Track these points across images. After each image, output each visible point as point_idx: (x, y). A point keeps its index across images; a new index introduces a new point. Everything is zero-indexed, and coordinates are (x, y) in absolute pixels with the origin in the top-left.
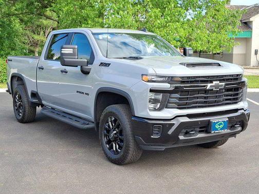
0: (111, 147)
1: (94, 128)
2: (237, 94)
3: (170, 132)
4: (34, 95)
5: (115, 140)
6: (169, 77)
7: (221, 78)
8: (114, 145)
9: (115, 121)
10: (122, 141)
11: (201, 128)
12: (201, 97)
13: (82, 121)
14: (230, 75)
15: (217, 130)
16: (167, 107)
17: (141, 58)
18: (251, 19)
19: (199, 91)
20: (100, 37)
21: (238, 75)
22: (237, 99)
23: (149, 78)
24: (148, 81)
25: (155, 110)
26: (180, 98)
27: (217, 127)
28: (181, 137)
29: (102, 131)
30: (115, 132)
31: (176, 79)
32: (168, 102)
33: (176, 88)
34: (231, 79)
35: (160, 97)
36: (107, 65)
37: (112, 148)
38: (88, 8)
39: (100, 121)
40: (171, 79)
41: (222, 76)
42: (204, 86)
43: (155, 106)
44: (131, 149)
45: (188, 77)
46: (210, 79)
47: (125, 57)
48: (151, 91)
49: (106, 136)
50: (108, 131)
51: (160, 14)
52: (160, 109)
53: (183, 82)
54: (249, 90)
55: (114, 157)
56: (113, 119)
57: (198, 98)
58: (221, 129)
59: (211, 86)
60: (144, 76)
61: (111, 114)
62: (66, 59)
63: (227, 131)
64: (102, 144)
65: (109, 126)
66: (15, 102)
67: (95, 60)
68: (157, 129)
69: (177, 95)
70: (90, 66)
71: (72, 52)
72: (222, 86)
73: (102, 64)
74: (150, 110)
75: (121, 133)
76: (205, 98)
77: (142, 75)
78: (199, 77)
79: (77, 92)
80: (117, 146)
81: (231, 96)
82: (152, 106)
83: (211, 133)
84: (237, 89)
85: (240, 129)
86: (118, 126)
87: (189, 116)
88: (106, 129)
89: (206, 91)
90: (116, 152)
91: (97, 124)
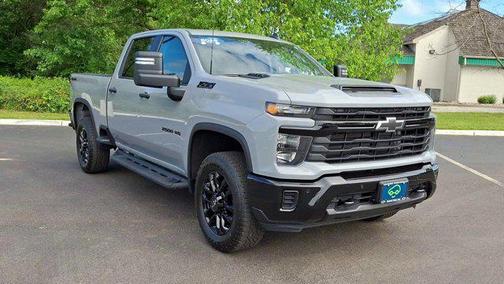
0: (213, 223)
1: (188, 189)
2: (422, 139)
3: (312, 203)
4: (105, 132)
5: (220, 210)
6: (313, 108)
7: (398, 112)
8: (218, 219)
9: (221, 179)
10: (230, 213)
11: (364, 195)
12: (365, 143)
13: (172, 176)
14: (412, 108)
15: (390, 198)
16: (307, 160)
17: (266, 76)
18: (414, 41)
19: (362, 134)
20: (203, 42)
21: (423, 108)
22: (421, 147)
23: (278, 108)
24: (277, 114)
25: (287, 163)
26: (331, 145)
27: (390, 193)
28: (331, 211)
29: (198, 194)
30: (220, 198)
31: (325, 112)
32: (310, 151)
33: (325, 126)
34: (414, 114)
35: (296, 141)
36: (210, 85)
37: (215, 224)
38: (202, 16)
39: (197, 178)
40: (316, 112)
41: (400, 109)
42: (372, 125)
43: (287, 157)
44: (245, 229)
45: (344, 109)
46: (381, 113)
47: (240, 74)
48: (282, 131)
49: (205, 203)
50: (210, 195)
51: (301, 25)
52: (295, 163)
53: (335, 117)
54: (438, 132)
55: (218, 239)
56: (217, 176)
57: (360, 144)
58: (397, 197)
59: (383, 125)
60: (270, 106)
61: (214, 167)
62: (142, 75)
63: (405, 199)
64: (199, 217)
65: (211, 187)
66: (79, 142)
67: (192, 77)
68: (291, 198)
69: (326, 140)
70: (182, 88)
71: (152, 63)
72: (400, 124)
73: (202, 85)
74: (279, 164)
75: (229, 199)
76: (371, 144)
77: (267, 103)
78: (364, 109)
79: (163, 129)
80: (223, 221)
81: (412, 141)
82: (282, 157)
83: (379, 203)
84: (422, 131)
85: (424, 195)
86: (225, 189)
87: (345, 175)
88: (206, 192)
89: (374, 134)
90: (221, 231)
91: (193, 182)
